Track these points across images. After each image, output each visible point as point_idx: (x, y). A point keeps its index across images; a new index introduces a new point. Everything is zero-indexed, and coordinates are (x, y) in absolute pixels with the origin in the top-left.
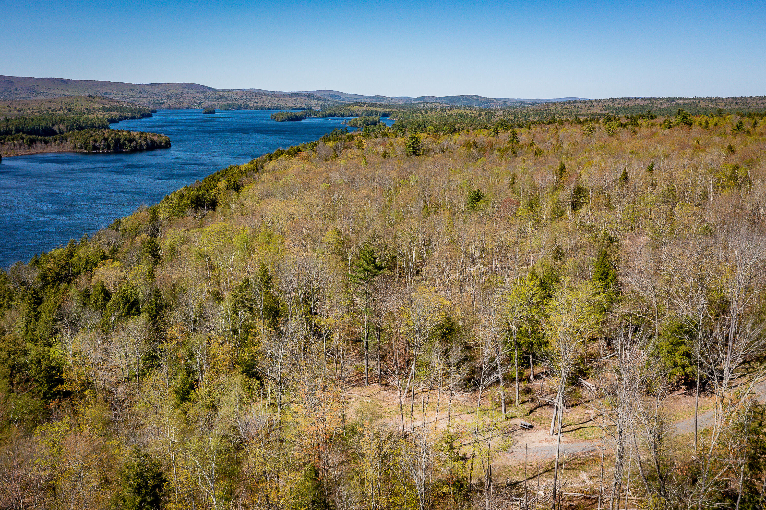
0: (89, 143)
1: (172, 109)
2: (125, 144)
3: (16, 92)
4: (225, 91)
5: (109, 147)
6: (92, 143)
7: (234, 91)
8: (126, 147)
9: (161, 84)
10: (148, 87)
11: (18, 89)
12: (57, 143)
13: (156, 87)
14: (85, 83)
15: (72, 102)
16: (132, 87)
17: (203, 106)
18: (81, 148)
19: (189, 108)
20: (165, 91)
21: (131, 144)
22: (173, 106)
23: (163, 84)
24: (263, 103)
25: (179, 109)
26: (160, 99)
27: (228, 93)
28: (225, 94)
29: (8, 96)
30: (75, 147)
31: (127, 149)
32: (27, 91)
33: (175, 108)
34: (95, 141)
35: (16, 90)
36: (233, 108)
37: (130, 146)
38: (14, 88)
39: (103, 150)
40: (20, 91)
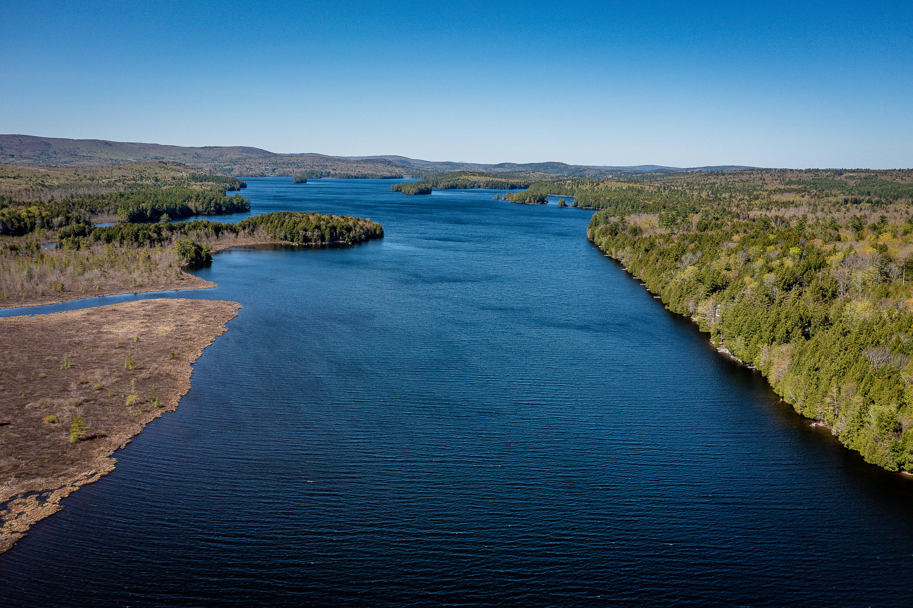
0: (298, 233)
1: (244, 176)
2: (341, 234)
3: (55, 155)
4: (291, 156)
5: (322, 238)
6: (301, 232)
7: (302, 155)
8: (343, 237)
9: (216, 147)
10: (201, 151)
11: (57, 152)
12: (247, 231)
13: (211, 151)
14: (131, 145)
15: (144, 168)
16: (185, 151)
17: (277, 173)
18: (286, 238)
19: (263, 175)
20: (222, 155)
21: (350, 234)
22: (245, 174)
23: (218, 147)
24: (342, 170)
25: (252, 176)
26: (222, 164)
27: (295, 158)
28: (293, 160)
29: (47, 160)
30: (275, 237)
31: (344, 240)
32: (67, 154)
33: (248, 176)
34: (306, 230)
35: (55, 153)
36: (316, 176)
37: (348, 236)
38: (52, 151)
39: (315, 241)
40: (60, 155)
